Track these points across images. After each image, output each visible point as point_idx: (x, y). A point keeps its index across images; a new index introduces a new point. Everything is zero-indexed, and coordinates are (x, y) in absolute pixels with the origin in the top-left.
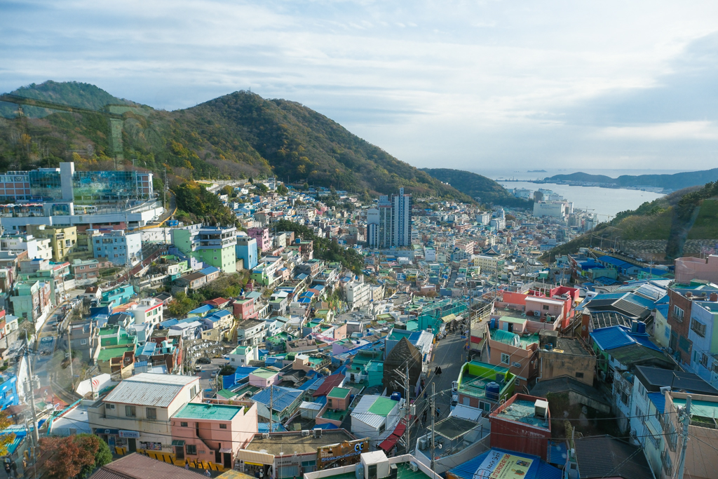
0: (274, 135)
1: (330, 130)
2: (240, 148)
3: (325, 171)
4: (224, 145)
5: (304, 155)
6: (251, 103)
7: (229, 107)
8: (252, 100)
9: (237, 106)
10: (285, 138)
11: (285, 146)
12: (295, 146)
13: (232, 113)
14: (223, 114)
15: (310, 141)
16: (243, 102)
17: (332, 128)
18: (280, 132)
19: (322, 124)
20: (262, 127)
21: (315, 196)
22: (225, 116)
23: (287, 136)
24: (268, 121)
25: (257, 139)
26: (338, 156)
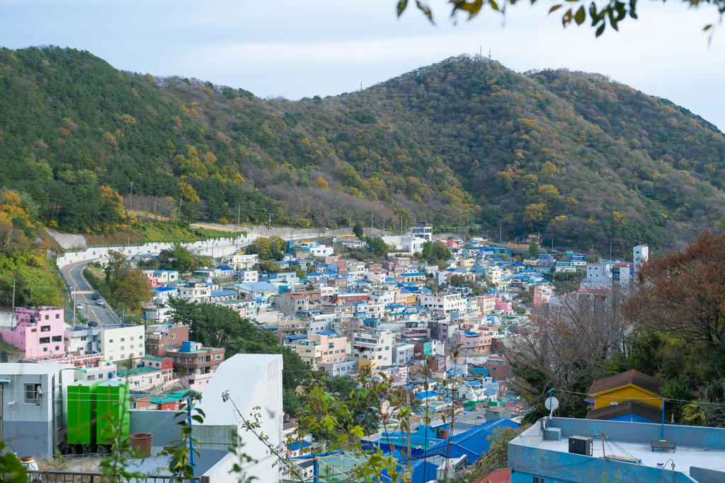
0: (502, 142)
1: (662, 129)
2: (407, 169)
3: (587, 216)
4: (377, 162)
5: (552, 182)
6: (474, 79)
7: (427, 88)
8: (478, 72)
9: (444, 85)
10: (525, 148)
11: (517, 163)
12: (537, 164)
13: (430, 98)
14: (410, 102)
15: (582, 153)
16: (459, 78)
17: (667, 125)
18: (515, 135)
19: (646, 116)
20: (483, 127)
21: (547, 271)
22: (413, 107)
23: (527, 142)
24: (498, 113)
25: (465, 149)
26: (651, 184)
